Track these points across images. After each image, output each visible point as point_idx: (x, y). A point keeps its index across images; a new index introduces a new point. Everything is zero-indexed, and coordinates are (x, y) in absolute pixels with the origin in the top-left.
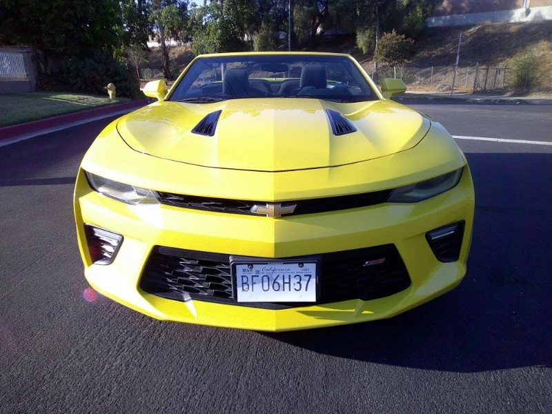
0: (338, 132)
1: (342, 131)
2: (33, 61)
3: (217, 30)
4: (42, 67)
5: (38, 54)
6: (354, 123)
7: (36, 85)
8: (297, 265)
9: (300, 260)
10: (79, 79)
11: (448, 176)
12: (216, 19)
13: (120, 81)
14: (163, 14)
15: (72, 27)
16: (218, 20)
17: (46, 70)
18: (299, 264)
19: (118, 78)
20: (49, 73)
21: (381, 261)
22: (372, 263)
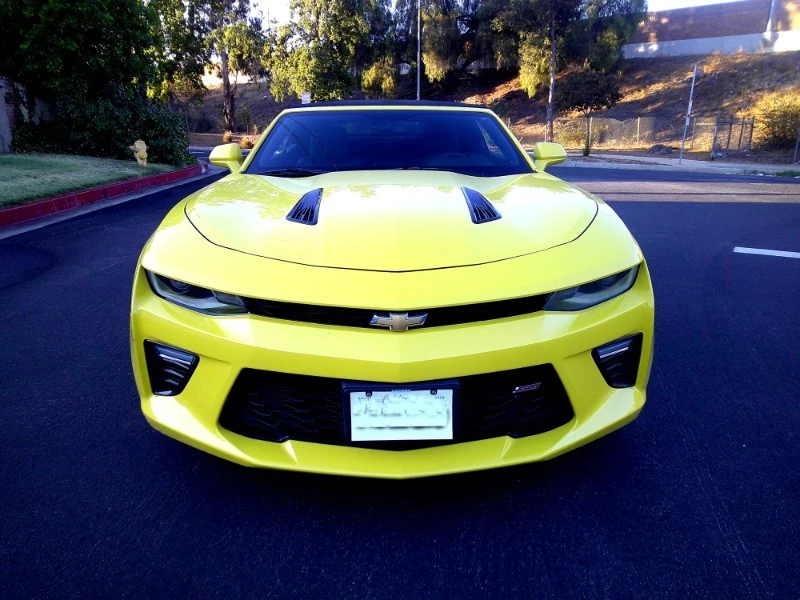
0: (478, 219)
1: (483, 217)
2: (7, 101)
3: (310, 59)
4: (25, 111)
5: (17, 91)
6: (497, 206)
7: (13, 142)
8: (429, 391)
9: (433, 386)
10: (87, 134)
11: (620, 277)
12: (308, 42)
13: (155, 138)
14: (226, 34)
15: (73, 46)
16: (311, 44)
17: (30, 117)
18: (432, 390)
19: (152, 133)
20: (37, 122)
21: (535, 386)
22: (524, 389)
